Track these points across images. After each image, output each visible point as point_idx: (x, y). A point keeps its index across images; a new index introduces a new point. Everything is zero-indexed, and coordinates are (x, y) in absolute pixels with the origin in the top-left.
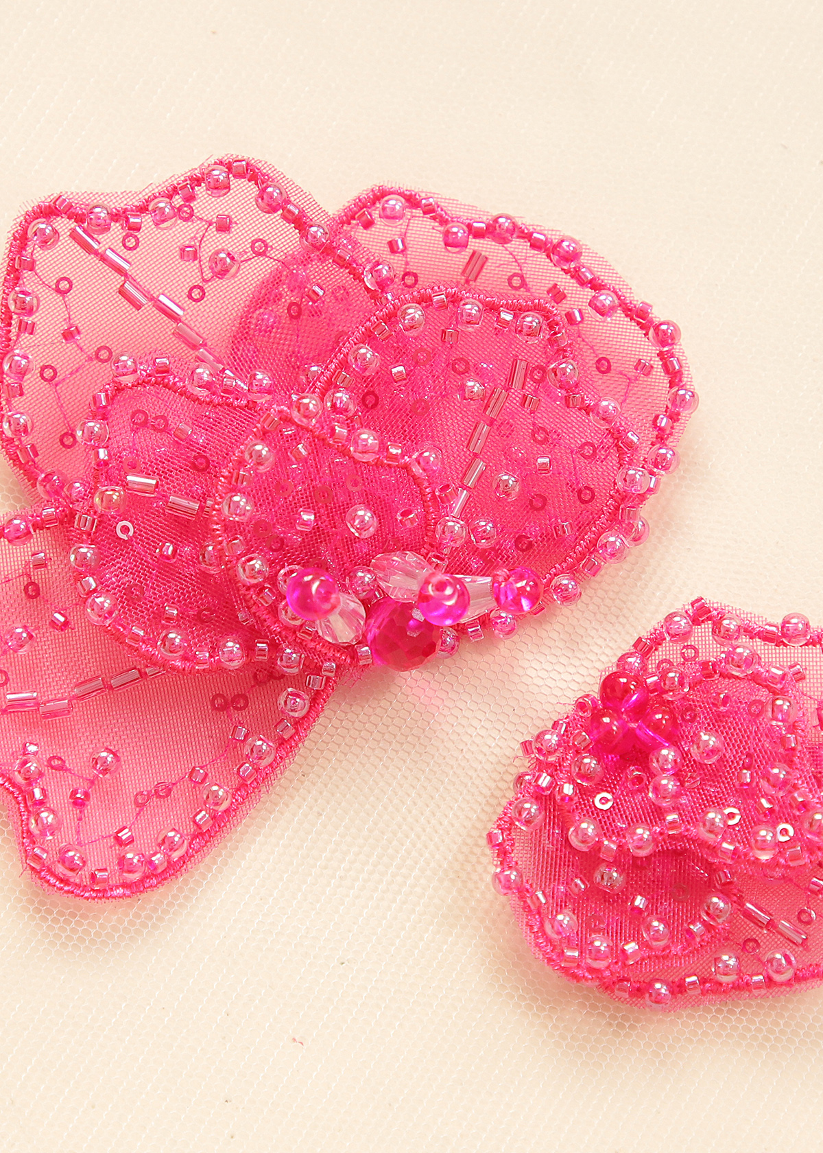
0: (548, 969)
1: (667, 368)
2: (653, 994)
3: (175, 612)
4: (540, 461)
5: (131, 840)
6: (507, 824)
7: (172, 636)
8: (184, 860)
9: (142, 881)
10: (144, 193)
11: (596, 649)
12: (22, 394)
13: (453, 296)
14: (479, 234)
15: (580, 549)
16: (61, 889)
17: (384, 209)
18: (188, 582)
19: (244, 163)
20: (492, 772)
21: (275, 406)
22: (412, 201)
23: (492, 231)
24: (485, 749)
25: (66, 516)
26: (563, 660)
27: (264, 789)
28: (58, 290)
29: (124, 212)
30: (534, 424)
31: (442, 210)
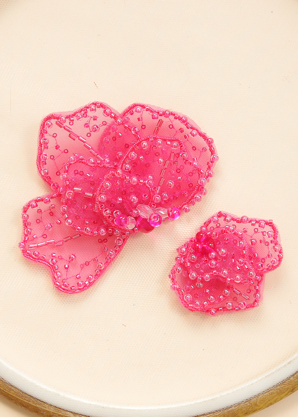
0: (185, 309)
1: (211, 150)
2: (211, 313)
3: (88, 222)
4: (179, 178)
5: (80, 277)
6: (173, 272)
7: (87, 229)
8: (93, 282)
9: (83, 288)
10: (74, 111)
11: (194, 222)
12: (46, 164)
13: (155, 138)
14: (161, 115)
15: (190, 198)
16: (63, 291)
17: (136, 110)
18: (90, 213)
19: (99, 104)
20: (169, 255)
21: (110, 172)
22: (143, 106)
23: (164, 114)
24: (167, 249)
25: (59, 195)
26: (186, 225)
27: (112, 263)
28: (53, 136)
29: (69, 116)
30: (177, 168)
31: (151, 109)
